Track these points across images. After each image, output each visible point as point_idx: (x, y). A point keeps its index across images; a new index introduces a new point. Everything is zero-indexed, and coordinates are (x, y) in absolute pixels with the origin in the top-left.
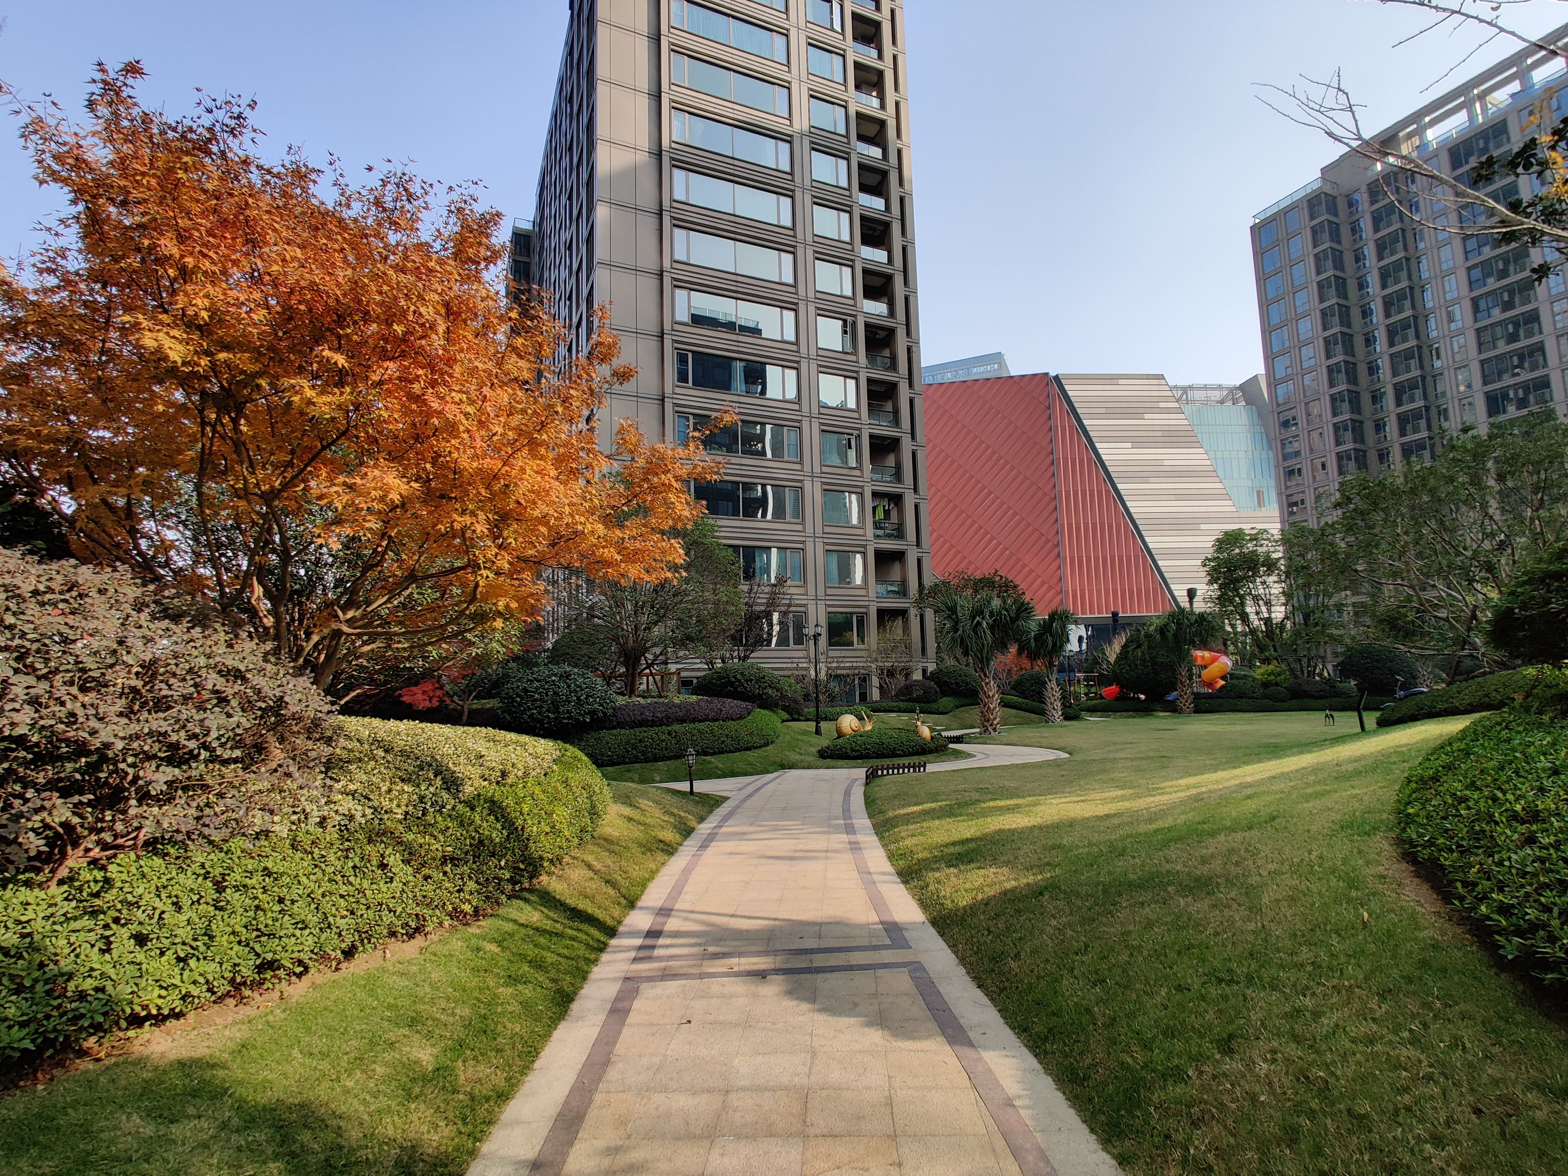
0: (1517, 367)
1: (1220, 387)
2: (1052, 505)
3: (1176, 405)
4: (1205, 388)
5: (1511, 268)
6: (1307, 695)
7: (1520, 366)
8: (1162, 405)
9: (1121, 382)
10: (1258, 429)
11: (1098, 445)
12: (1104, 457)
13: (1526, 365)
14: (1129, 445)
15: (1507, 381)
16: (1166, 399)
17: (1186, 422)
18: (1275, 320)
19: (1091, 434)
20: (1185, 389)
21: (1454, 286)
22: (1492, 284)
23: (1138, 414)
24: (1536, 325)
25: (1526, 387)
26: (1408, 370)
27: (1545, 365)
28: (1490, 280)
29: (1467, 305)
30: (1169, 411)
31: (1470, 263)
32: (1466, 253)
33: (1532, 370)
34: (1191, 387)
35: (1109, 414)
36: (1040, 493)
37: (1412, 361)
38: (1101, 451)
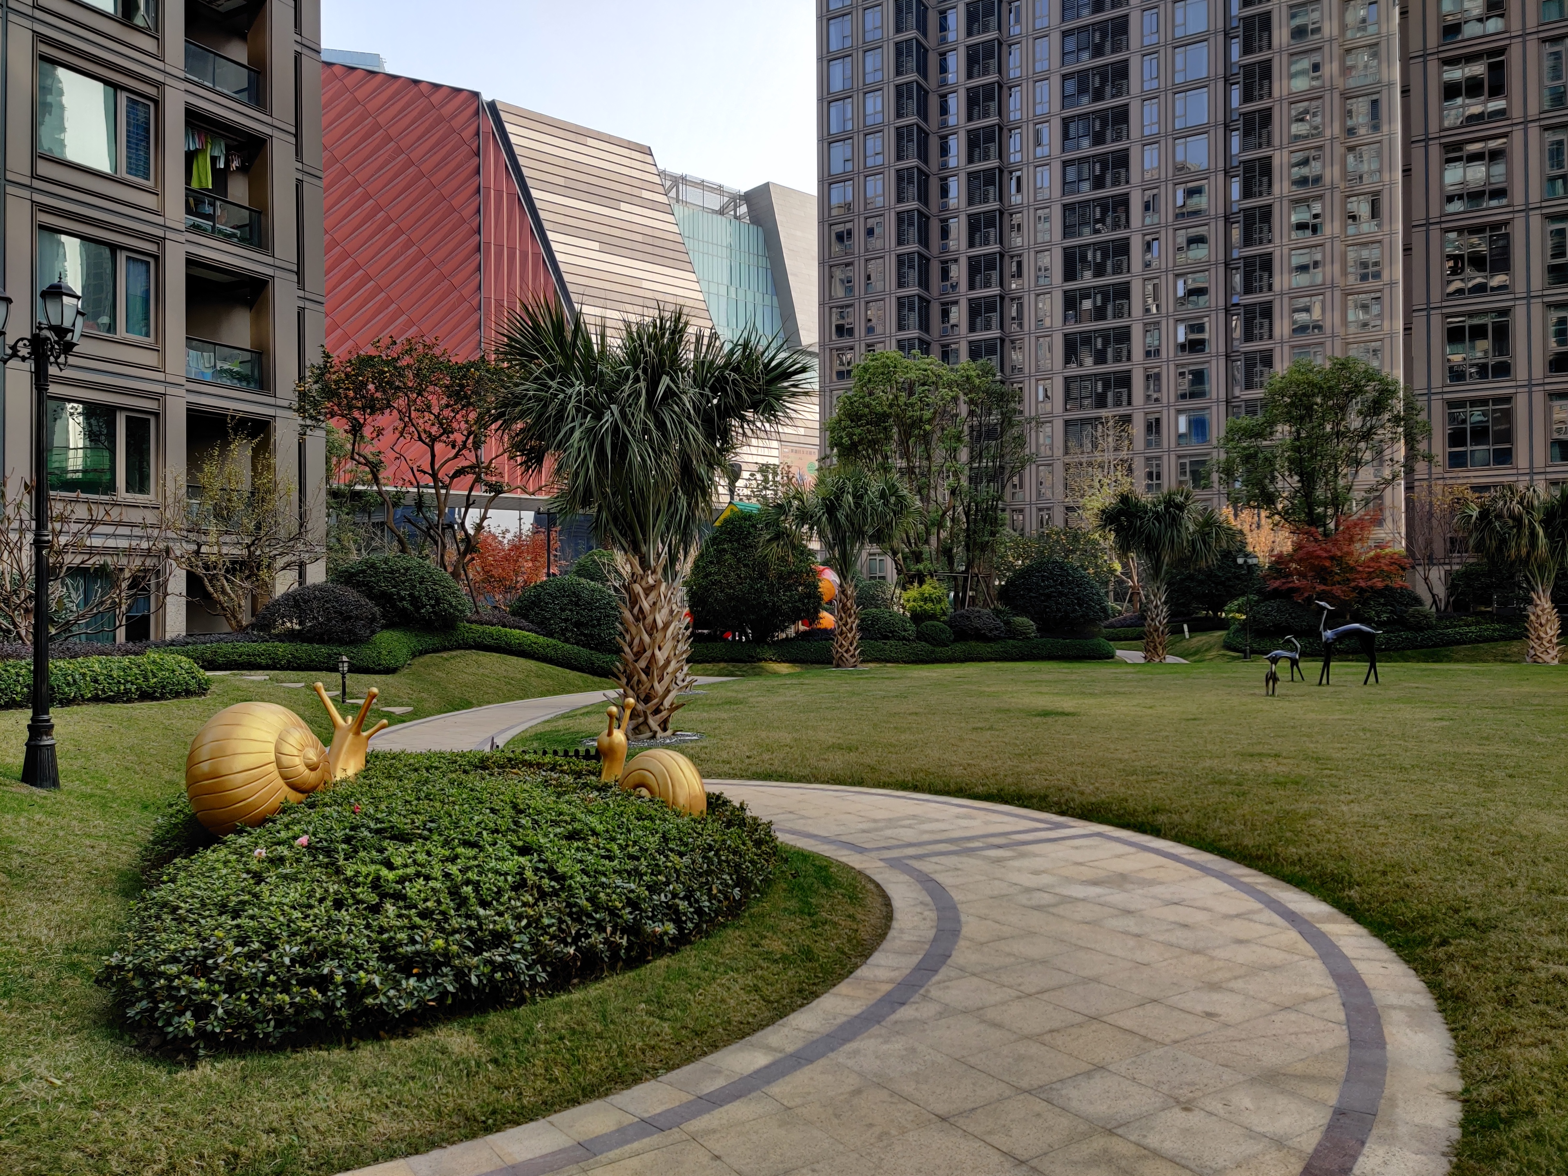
0: (1097, 221)
1: (719, 190)
2: (474, 318)
3: (663, 199)
4: (702, 185)
5: (1108, 89)
6: (980, 636)
7: (1102, 221)
8: (646, 194)
9: (590, 142)
10: (763, 261)
11: (550, 236)
12: (559, 257)
13: (1109, 221)
14: (596, 246)
15: (1087, 237)
16: (650, 186)
17: (675, 229)
18: (837, 86)
19: (542, 215)
20: (679, 181)
21: (1046, 98)
22: (1086, 105)
23: (612, 200)
24: (1123, 171)
25: (1103, 247)
26: (986, 200)
27: (1127, 225)
28: (1085, 99)
29: (1056, 124)
30: (654, 206)
31: (1067, 70)
32: (1064, 54)
33: (1113, 230)
34: (683, 179)
35: (569, 189)
36: (454, 295)
37: (991, 189)
38: (554, 246)
